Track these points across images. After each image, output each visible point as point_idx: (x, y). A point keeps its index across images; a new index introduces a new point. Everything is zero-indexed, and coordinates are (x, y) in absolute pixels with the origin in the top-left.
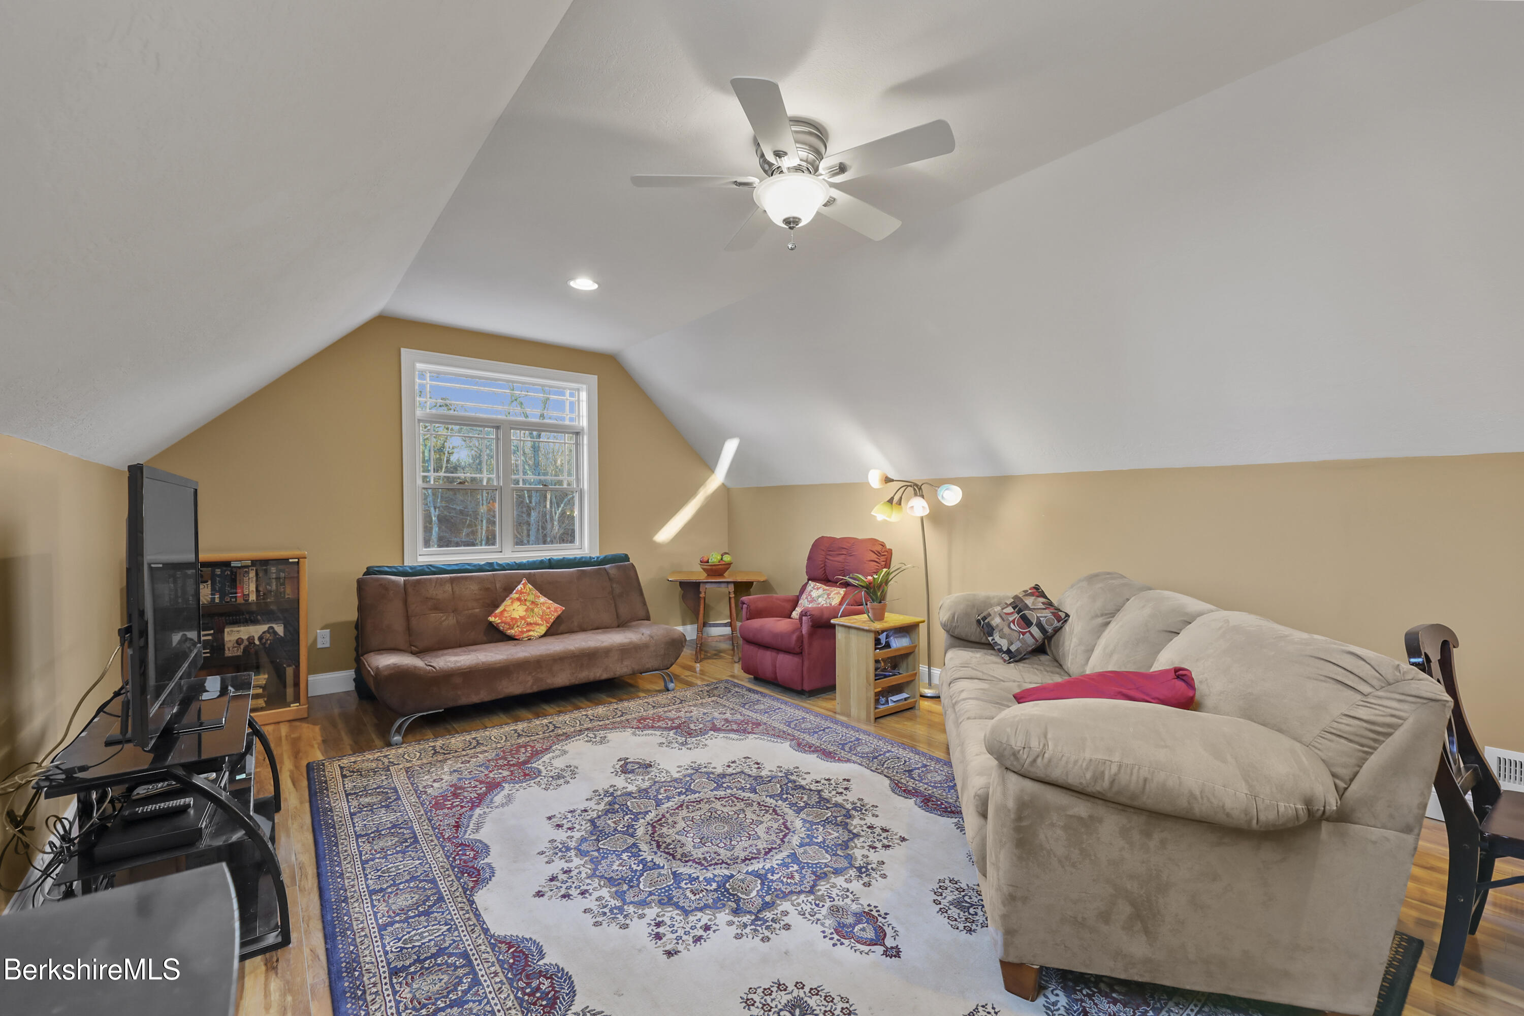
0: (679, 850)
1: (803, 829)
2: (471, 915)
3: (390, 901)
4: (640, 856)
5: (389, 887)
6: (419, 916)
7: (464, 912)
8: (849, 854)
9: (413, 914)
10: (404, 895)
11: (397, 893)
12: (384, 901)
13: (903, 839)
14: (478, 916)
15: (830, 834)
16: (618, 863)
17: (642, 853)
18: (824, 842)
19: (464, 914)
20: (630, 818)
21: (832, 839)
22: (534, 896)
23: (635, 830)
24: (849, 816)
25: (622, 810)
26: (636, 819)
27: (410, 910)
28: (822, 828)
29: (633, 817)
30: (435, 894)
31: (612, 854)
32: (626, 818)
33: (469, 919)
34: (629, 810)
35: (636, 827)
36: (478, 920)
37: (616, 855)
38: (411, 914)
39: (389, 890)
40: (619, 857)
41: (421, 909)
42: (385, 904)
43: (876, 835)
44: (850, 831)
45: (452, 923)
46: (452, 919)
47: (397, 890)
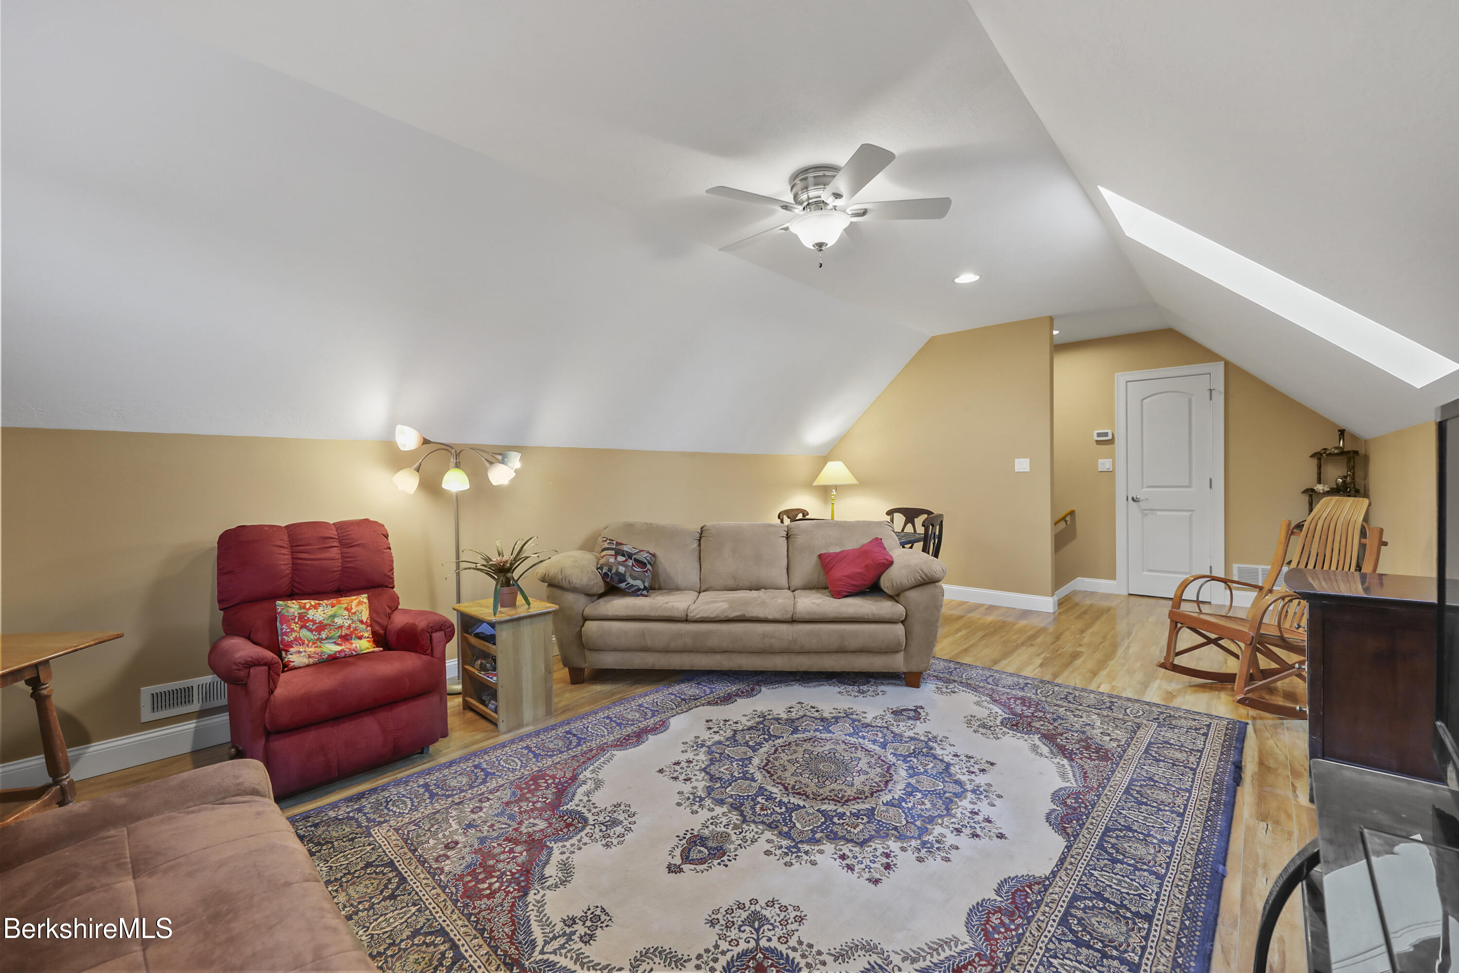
0: (873, 760)
1: (751, 772)
2: (1066, 865)
3: (1151, 858)
4: (909, 767)
5: (1141, 870)
6: (1136, 831)
7: (1068, 871)
8: (710, 755)
9: (1140, 835)
10: (1135, 853)
11: (1140, 859)
12: (1156, 863)
13: (661, 771)
14: (1062, 860)
15: (726, 769)
16: (929, 767)
17: (905, 768)
18: (732, 762)
19: (1071, 870)
20: (906, 804)
21: (724, 765)
22: (1006, 838)
23: (904, 789)
24: (709, 790)
25: (913, 817)
26: (901, 799)
27: (1140, 839)
28: (735, 774)
29: (903, 804)
30: (1109, 836)
31: (932, 774)
32: (910, 805)
33: (1071, 863)
34: (905, 813)
35: (903, 792)
36: (1065, 858)
37: (928, 773)
38: (1141, 837)
39: (1145, 867)
40: (926, 771)
41: (1131, 834)
42: (1157, 859)
43: (684, 773)
44: (707, 773)
45: (1087, 871)
46: (1084, 874)
47: (1138, 862)
